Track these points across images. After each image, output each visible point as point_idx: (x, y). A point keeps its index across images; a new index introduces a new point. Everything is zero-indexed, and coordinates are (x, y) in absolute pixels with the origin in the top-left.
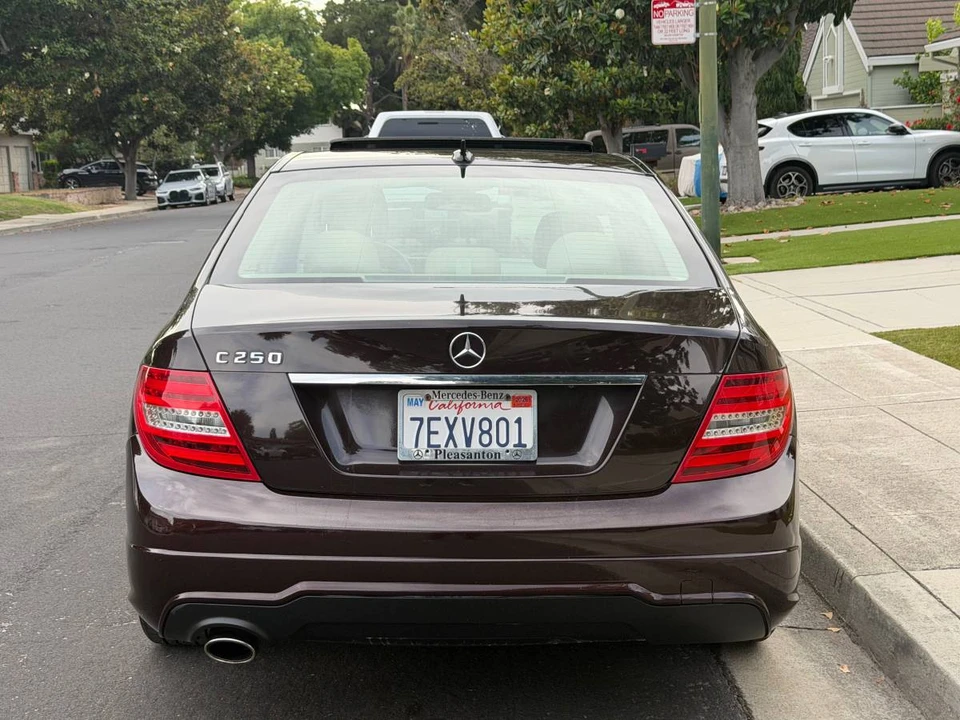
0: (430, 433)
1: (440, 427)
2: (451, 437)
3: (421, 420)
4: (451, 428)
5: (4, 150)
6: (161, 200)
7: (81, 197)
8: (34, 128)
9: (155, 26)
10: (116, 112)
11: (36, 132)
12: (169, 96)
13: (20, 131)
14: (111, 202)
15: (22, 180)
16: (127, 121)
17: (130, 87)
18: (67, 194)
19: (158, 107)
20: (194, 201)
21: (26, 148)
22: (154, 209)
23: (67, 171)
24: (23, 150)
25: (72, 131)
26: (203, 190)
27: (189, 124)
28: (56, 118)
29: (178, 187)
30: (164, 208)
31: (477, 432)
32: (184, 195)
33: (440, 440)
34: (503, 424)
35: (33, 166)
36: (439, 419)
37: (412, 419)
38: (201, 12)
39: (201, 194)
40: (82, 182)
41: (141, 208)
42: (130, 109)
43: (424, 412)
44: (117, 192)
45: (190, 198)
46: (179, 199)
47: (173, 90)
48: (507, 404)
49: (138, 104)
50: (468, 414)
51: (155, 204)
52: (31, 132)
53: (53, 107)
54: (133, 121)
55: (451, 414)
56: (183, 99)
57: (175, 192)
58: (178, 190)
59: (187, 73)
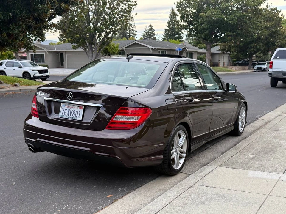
0: (65, 112)
1: (67, 111)
2: (68, 113)
3: (64, 109)
4: (68, 111)
5: (222, 57)
6: (255, 69)
7: (236, 68)
8: (229, 52)
9: (254, 27)
10: (248, 48)
11: (229, 53)
12: (261, 44)
13: (225, 52)
14: (244, 70)
15: (226, 64)
16: (250, 50)
17: (252, 42)
18: (233, 67)
19: (258, 47)
20: (263, 70)
21: (228, 56)
22: (253, 72)
23: (236, 62)
24: (227, 57)
25: (238, 53)
26: (266, 67)
27: (266, 51)
28: (233, 49)
29: (259, 66)
30: (256, 71)
31: (72, 113)
32: (261, 68)
33: (66, 114)
34: (77, 112)
35: (229, 61)
36: (67, 109)
37: (63, 109)
38: (272, 23)
39: (265, 68)
40: (240, 65)
41: (250, 71)
42: (251, 47)
43: (65, 108)
44: (247, 67)
45: (262, 69)
46: (259, 70)
47: (263, 43)
48: (79, 108)
49: (253, 46)
50: (72, 109)
51: (253, 71)
52: (228, 52)
53: (233, 47)
54: (251, 50)
55: (69, 109)
56: (265, 45)
57: (258, 68)
58: (259, 67)
59: (266, 38)
